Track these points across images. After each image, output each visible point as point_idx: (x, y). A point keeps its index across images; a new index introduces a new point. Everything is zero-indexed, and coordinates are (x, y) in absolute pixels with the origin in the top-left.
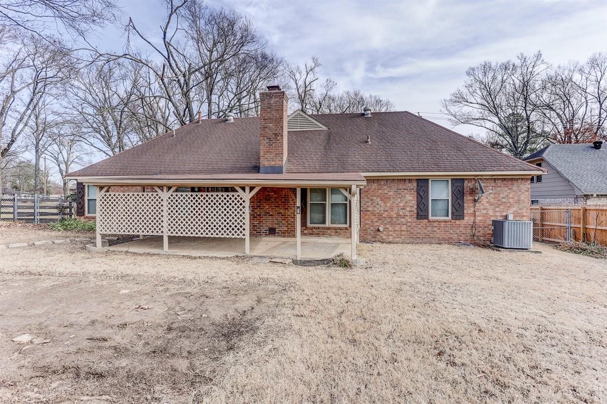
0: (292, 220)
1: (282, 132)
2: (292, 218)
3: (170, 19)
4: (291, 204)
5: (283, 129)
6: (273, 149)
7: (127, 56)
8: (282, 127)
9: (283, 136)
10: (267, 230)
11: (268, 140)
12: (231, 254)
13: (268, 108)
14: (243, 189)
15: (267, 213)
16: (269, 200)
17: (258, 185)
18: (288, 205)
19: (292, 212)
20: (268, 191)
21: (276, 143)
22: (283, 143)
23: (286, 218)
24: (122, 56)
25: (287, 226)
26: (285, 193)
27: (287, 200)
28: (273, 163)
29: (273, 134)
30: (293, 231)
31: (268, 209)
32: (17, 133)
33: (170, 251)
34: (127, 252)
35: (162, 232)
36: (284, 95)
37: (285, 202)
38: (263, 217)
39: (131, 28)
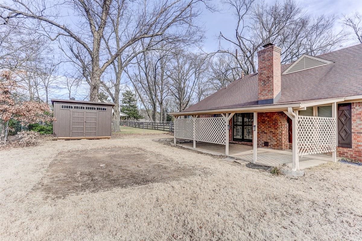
0: (280, 137)
1: (273, 74)
2: (280, 135)
3: (239, 24)
4: (280, 126)
5: (273, 73)
6: (266, 88)
7: (220, 51)
8: (272, 71)
9: (273, 77)
10: (263, 143)
11: (263, 82)
12: (219, 154)
13: (263, 60)
14: (225, 114)
15: (263, 131)
16: (264, 123)
17: (233, 112)
18: (277, 126)
19: (281, 131)
20: (264, 117)
21: (268, 83)
22: (273, 82)
23: (276, 135)
24: (217, 52)
25: (276, 142)
26: (275, 118)
27: (277, 123)
28: (267, 97)
29: (266, 77)
30: (280, 145)
31: (264, 128)
32: (190, 96)
33: (196, 148)
34: (181, 147)
35: (193, 138)
36: (273, 48)
37: (275, 124)
38: (260, 134)
39: (221, 36)
